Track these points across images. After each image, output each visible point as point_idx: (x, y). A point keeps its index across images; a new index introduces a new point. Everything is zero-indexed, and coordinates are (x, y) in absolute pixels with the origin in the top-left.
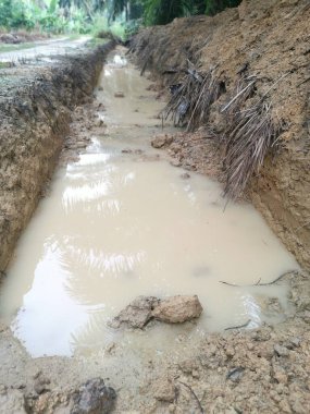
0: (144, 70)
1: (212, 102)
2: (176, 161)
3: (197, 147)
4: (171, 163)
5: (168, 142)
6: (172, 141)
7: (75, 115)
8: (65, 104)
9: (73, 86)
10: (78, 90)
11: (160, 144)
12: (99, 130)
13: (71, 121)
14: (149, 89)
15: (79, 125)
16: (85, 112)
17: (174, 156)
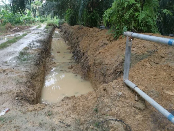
0: (66, 41)
1: (82, 57)
2: (74, 72)
3: (79, 68)
4: (73, 73)
5: (72, 67)
6: (73, 67)
7: (47, 61)
8: (44, 58)
9: (45, 53)
10: (47, 53)
11: (70, 68)
12: (54, 65)
13: (46, 63)
14: (67, 49)
15: (48, 64)
16: (49, 60)
17: (73, 71)
